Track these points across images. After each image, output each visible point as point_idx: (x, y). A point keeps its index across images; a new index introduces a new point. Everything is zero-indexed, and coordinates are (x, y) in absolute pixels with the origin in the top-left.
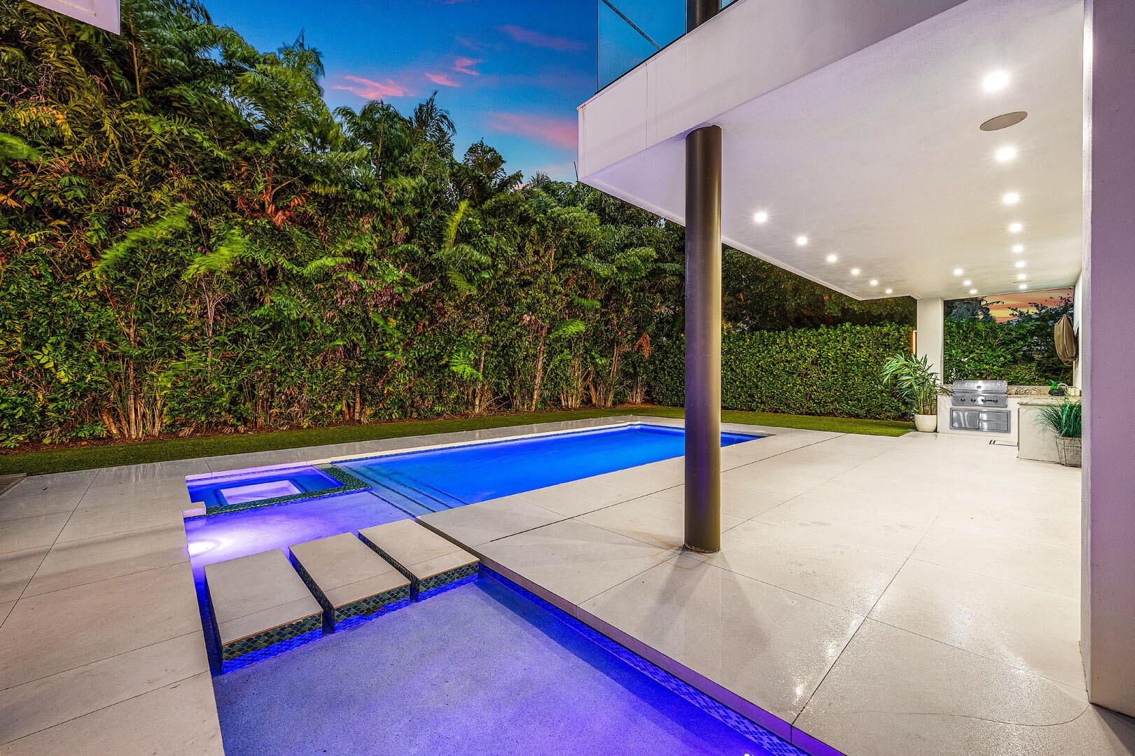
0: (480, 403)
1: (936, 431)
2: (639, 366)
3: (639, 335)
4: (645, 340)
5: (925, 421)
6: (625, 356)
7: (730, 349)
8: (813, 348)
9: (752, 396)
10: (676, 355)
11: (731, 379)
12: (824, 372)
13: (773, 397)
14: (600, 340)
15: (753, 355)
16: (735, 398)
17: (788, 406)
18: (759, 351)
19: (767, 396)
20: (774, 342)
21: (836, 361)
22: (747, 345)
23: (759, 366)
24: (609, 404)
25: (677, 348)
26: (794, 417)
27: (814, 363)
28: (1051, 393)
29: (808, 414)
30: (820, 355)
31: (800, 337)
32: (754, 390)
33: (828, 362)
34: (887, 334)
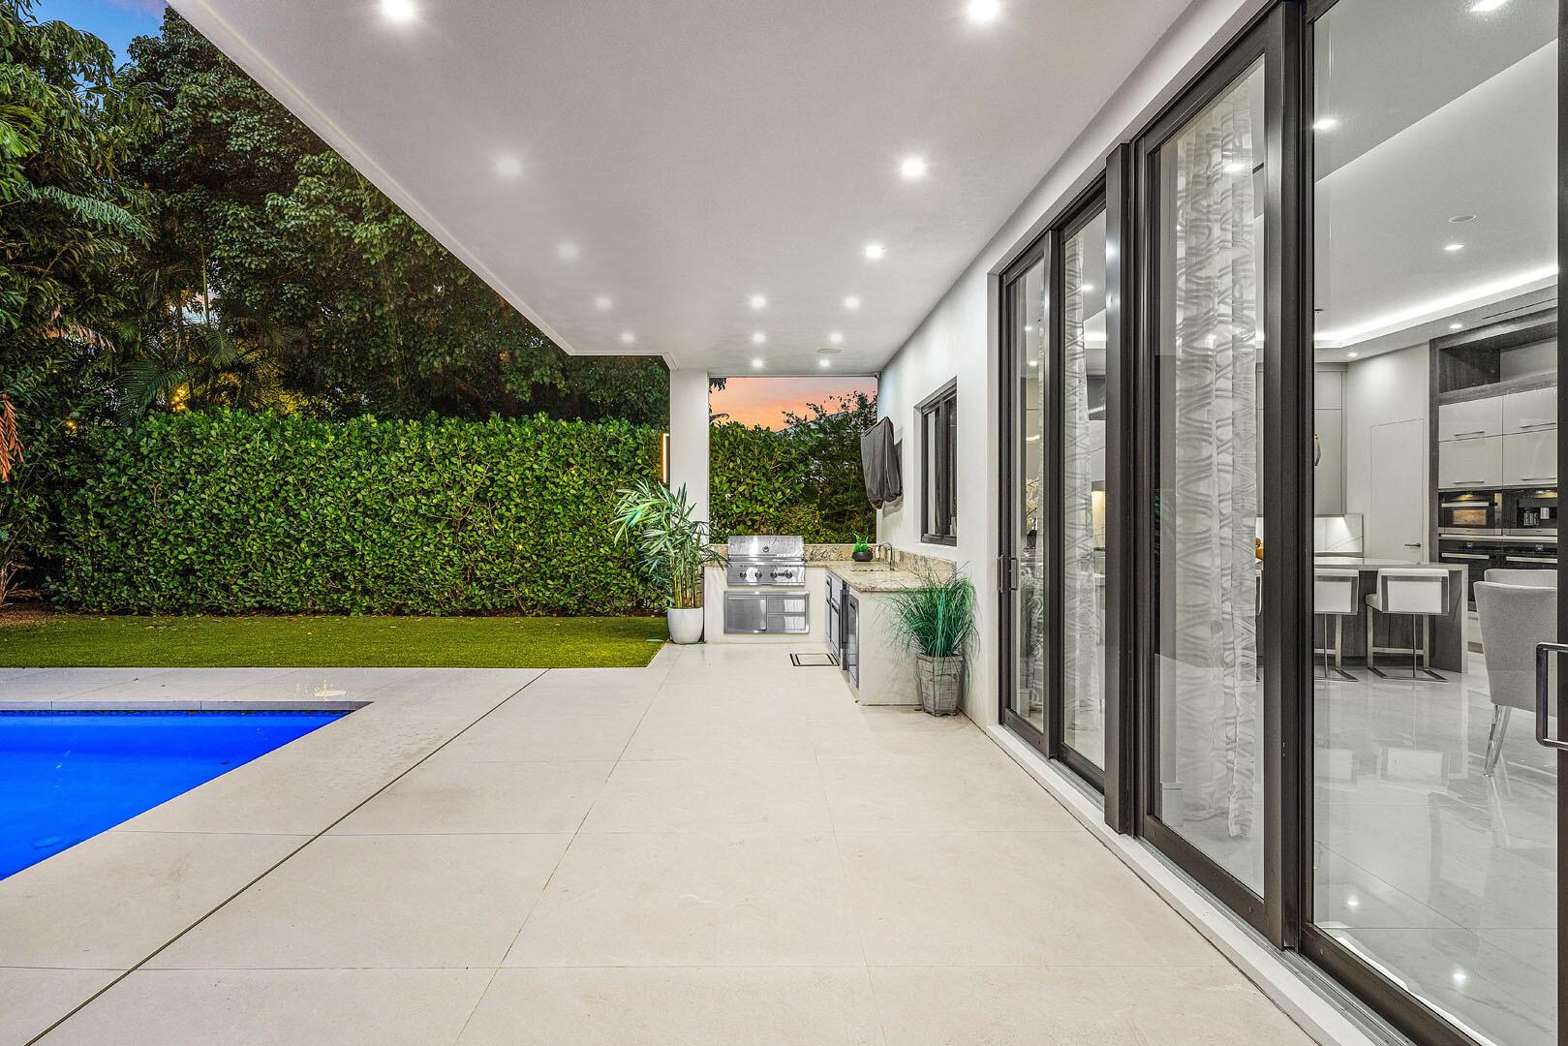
1: (702, 640)
5: (684, 621)
8: (479, 463)
9: (339, 577)
11: (288, 535)
12: (500, 518)
13: (390, 580)
15: (343, 474)
16: (296, 583)
18: (357, 466)
19: (377, 577)
20: (394, 446)
21: (523, 495)
22: (329, 450)
23: (357, 502)
27: (480, 497)
28: (856, 557)
29: (467, 613)
30: (492, 480)
31: (451, 437)
32: (345, 562)
33: (508, 496)
34: (615, 441)
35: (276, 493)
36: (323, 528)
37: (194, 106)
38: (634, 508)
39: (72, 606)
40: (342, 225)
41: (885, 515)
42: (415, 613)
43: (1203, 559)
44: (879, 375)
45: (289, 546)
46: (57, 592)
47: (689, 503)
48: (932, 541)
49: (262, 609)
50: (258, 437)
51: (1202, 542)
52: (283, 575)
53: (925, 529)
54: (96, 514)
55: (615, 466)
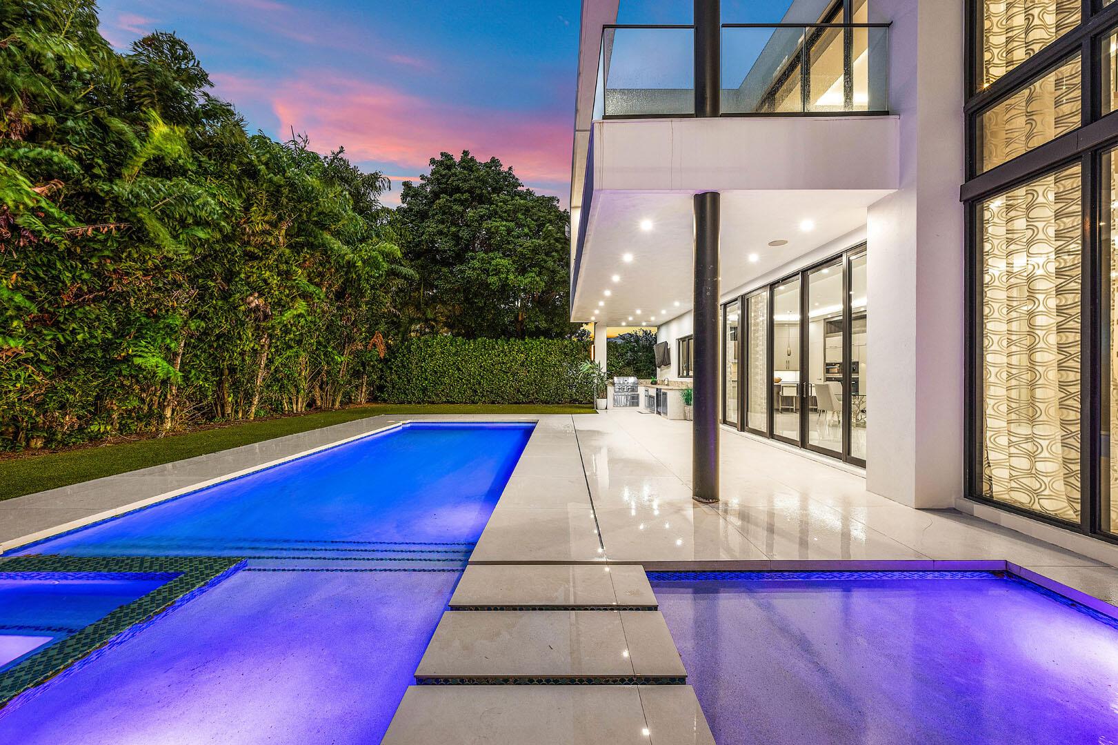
0: (172, 414)
1: (606, 409)
2: (368, 365)
3: (371, 333)
4: (378, 339)
5: (601, 403)
6: (357, 354)
7: (457, 351)
8: (522, 353)
9: (475, 391)
10: (404, 355)
11: (458, 377)
12: (528, 372)
13: (491, 392)
14: (335, 335)
15: (476, 356)
16: (460, 393)
17: (503, 398)
18: (481, 354)
19: (487, 391)
20: (493, 348)
21: (536, 364)
22: (472, 349)
23: (481, 366)
24: (337, 404)
25: (406, 348)
26: (506, 406)
27: (522, 365)
28: (652, 383)
29: (516, 403)
30: (527, 359)
31: (512, 345)
32: (477, 386)
33: (532, 365)
34: (566, 346)
35: (454, 363)
36: (470, 375)
37: (430, 235)
38: (585, 367)
39: (385, 401)
40: (484, 276)
41: (661, 370)
42: (498, 403)
43: (757, 377)
44: (659, 327)
45: (458, 381)
46: (379, 396)
47: (601, 367)
48: (681, 377)
49: (448, 402)
50: (448, 345)
51: (757, 374)
52: (457, 391)
53: (679, 374)
54: (395, 371)
55: (566, 354)
